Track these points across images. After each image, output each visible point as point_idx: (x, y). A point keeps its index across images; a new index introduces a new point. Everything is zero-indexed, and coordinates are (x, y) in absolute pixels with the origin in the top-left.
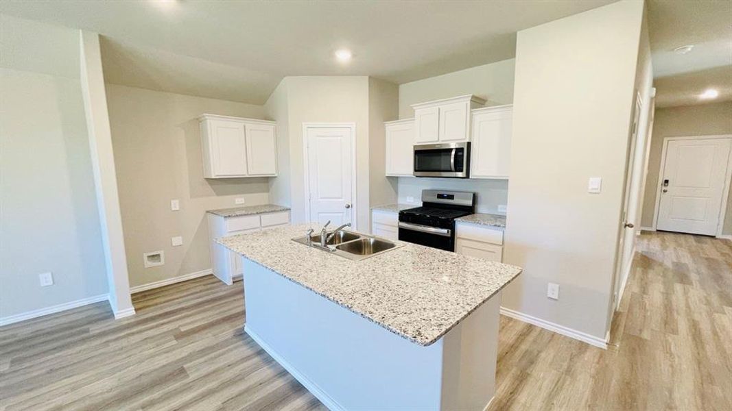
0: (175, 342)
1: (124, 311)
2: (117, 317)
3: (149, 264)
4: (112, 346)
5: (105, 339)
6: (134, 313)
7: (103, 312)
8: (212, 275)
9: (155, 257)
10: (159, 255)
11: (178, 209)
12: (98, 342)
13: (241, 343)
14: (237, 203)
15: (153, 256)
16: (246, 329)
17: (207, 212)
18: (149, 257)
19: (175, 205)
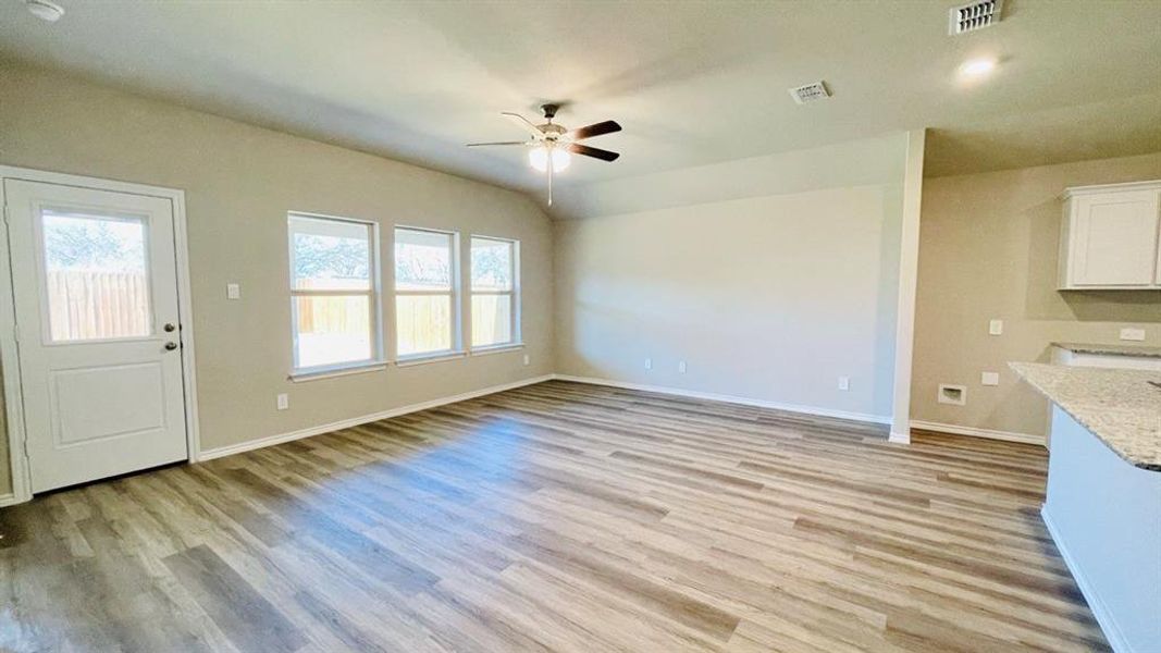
0: (935, 480)
1: (900, 437)
2: (891, 439)
3: (943, 398)
4: (874, 457)
5: (871, 450)
6: (908, 443)
7: (883, 432)
8: (1043, 446)
9: (954, 392)
10: (959, 391)
11: (999, 333)
12: (865, 449)
13: (1023, 519)
14: (1122, 337)
15: (952, 390)
16: (1044, 512)
17: (1053, 344)
18: (945, 389)
19: (996, 327)
